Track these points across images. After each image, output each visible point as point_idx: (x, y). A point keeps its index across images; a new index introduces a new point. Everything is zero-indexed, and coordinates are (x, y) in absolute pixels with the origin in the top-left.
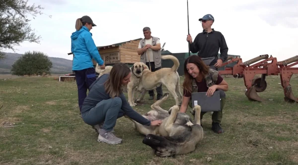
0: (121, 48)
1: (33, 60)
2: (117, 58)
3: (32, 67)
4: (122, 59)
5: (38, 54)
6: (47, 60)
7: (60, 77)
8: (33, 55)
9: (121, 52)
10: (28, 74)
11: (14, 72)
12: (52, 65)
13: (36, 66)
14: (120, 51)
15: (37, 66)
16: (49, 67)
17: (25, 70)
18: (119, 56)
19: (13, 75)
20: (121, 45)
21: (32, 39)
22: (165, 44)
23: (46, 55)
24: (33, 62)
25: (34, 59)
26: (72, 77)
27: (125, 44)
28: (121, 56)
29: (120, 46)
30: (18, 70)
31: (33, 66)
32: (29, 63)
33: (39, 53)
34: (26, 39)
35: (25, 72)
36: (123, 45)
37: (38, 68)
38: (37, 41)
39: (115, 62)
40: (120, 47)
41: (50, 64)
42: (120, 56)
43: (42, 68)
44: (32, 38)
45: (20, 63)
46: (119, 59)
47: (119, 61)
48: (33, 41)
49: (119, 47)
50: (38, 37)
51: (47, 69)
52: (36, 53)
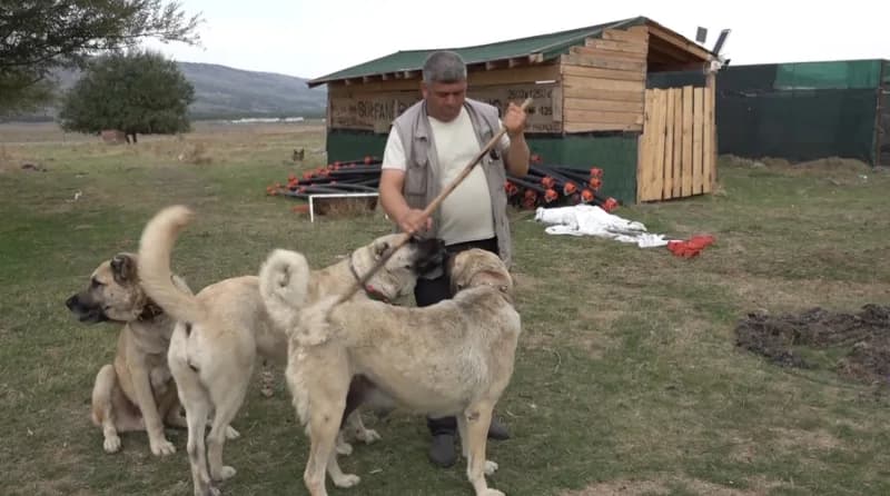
0: (568, 68)
1: (128, 78)
2: (548, 111)
3: (127, 101)
4: (569, 114)
5: (143, 57)
6: (176, 76)
7: (311, 200)
8: (127, 58)
9: (565, 83)
10: (115, 128)
11: (71, 121)
12: (192, 92)
13: (139, 99)
14: (563, 79)
15: (143, 98)
16: (182, 101)
17: (105, 114)
18: (559, 103)
19: (67, 131)
20: (568, 53)
21: (171, 30)
22: (724, 36)
23: (173, 60)
24: (129, 86)
25: (134, 75)
26: (359, 198)
27: (580, 47)
28: (567, 100)
29: (563, 56)
30: (82, 113)
31: (131, 100)
32: (116, 89)
33: (147, 54)
34: (148, 29)
35: (104, 121)
36: (575, 51)
37: (147, 106)
38: (188, 35)
39: (535, 126)
40: (563, 62)
41: (187, 91)
42: (563, 101)
43: (162, 107)
44: (168, 23)
45: (88, 87)
46: (557, 117)
47: (557, 122)
48: (174, 37)
49: (559, 63)
50: (193, 19)
51: (176, 108)
52: (138, 55)
